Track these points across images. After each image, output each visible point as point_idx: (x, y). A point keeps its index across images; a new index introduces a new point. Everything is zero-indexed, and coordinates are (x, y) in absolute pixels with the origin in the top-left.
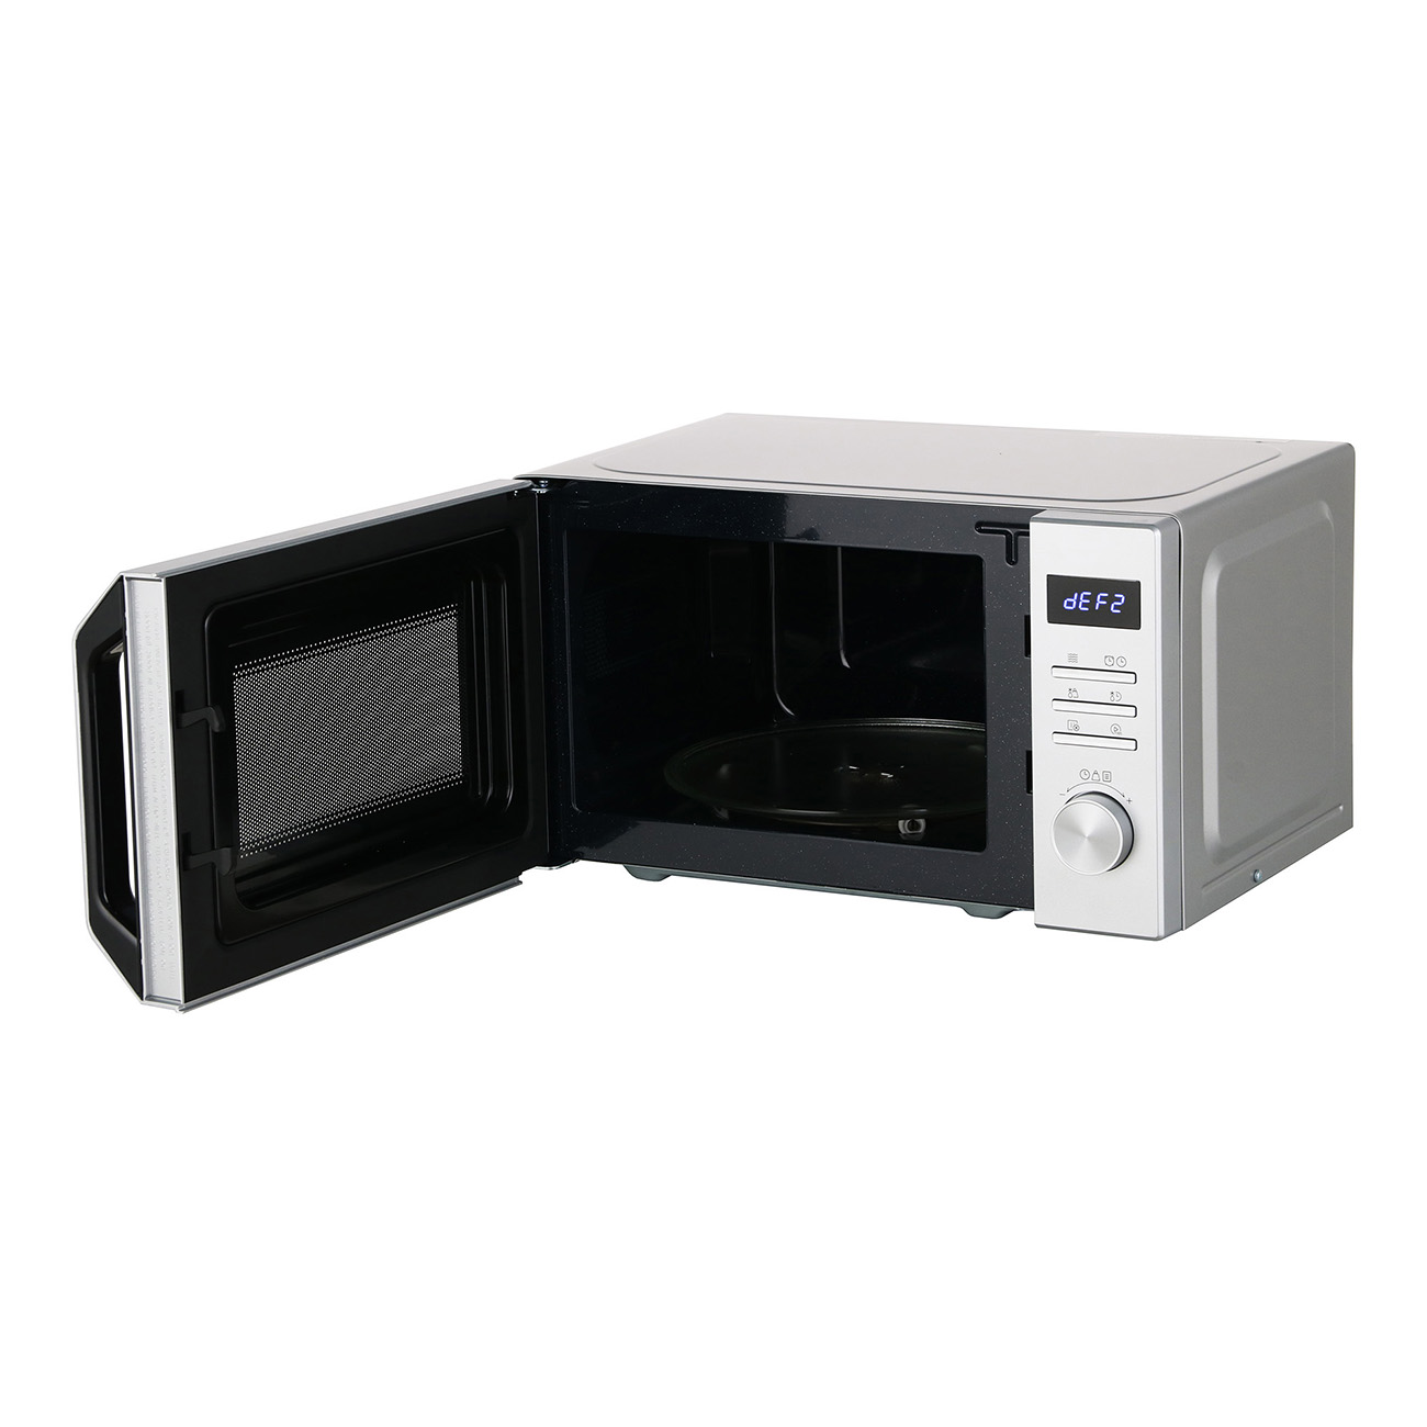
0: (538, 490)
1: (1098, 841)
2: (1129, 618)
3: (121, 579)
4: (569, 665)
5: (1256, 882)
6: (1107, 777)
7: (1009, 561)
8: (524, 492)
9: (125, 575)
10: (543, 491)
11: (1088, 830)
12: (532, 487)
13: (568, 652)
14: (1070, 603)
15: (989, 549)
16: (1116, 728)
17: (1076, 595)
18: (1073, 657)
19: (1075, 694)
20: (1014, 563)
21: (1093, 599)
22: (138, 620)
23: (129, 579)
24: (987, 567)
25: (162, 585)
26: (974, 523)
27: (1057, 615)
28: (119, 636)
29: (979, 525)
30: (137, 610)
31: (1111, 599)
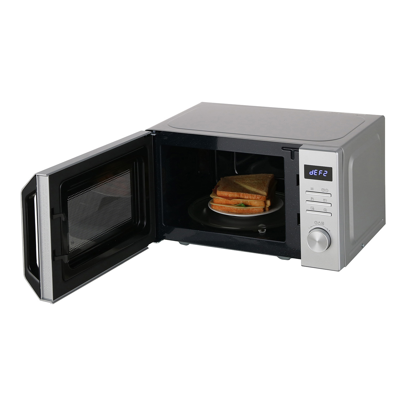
0: (153, 134)
1: (321, 242)
2: (329, 178)
3: (35, 175)
4: (161, 183)
5: (363, 247)
6: (323, 223)
7: (292, 158)
8: (149, 136)
9: (37, 174)
10: (154, 135)
11: (317, 239)
12: (151, 133)
13: (161, 180)
14: (311, 173)
15: (286, 155)
16: (325, 209)
17: (313, 171)
18: (312, 189)
19: (313, 199)
20: (293, 159)
21: (318, 172)
22: (40, 187)
23: (37, 175)
24: (285, 160)
25: (48, 178)
26: (281, 147)
27: (307, 176)
28: (35, 192)
29: (283, 148)
30: (40, 184)
31: (323, 172)
